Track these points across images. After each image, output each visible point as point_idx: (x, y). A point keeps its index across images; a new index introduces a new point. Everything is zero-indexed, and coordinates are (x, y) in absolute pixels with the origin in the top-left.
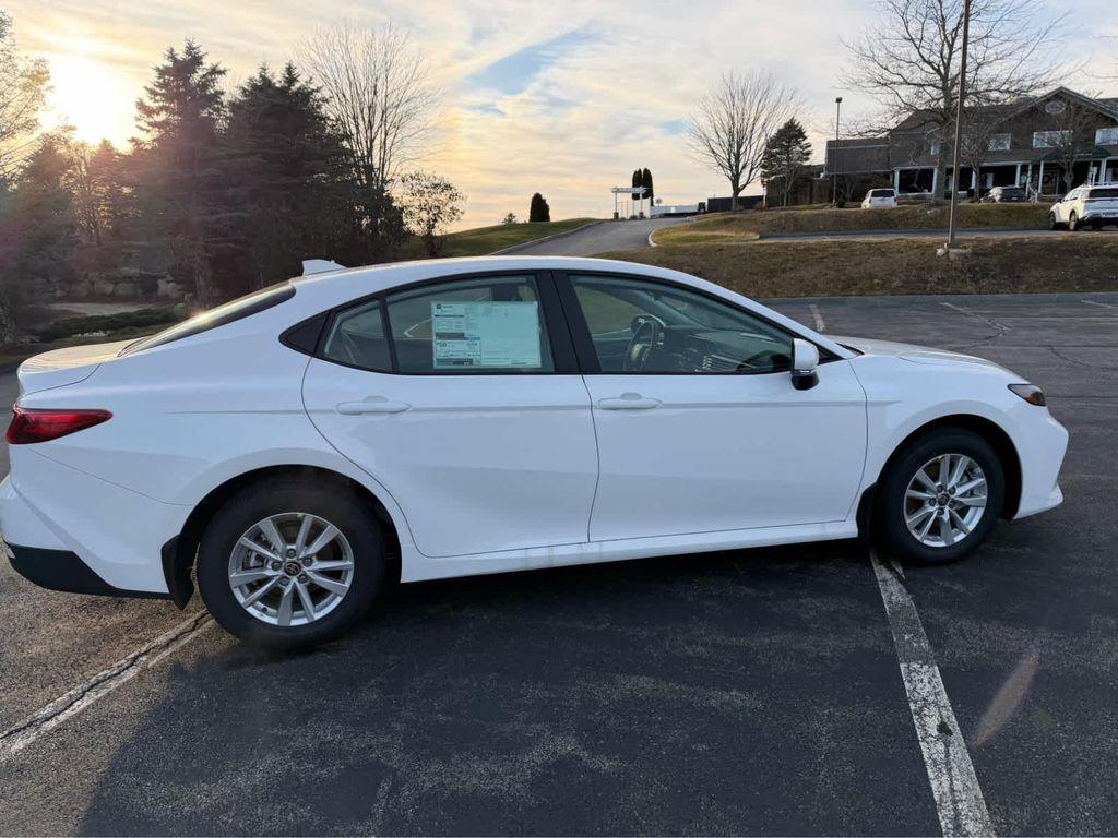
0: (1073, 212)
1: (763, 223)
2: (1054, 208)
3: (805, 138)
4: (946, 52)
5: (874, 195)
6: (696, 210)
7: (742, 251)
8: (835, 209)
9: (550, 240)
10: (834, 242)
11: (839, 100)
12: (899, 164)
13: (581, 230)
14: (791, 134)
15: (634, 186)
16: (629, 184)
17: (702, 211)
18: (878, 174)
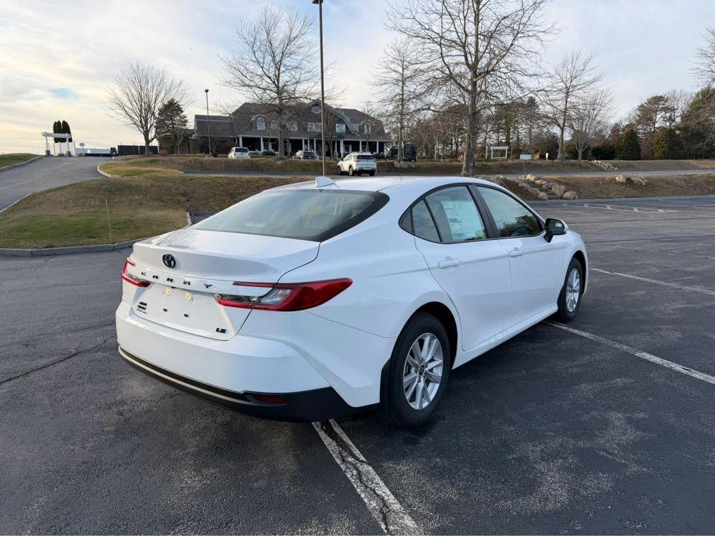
0: (350, 166)
1: (179, 164)
2: (340, 164)
3: (182, 112)
4: (277, 72)
5: (237, 150)
6: (109, 153)
7: (207, 181)
8: (212, 158)
9: (9, 169)
10: (261, 178)
11: (207, 91)
12: (241, 133)
13: (31, 162)
14: (172, 108)
15: (55, 132)
16: (51, 131)
17: (114, 153)
18: (230, 138)
